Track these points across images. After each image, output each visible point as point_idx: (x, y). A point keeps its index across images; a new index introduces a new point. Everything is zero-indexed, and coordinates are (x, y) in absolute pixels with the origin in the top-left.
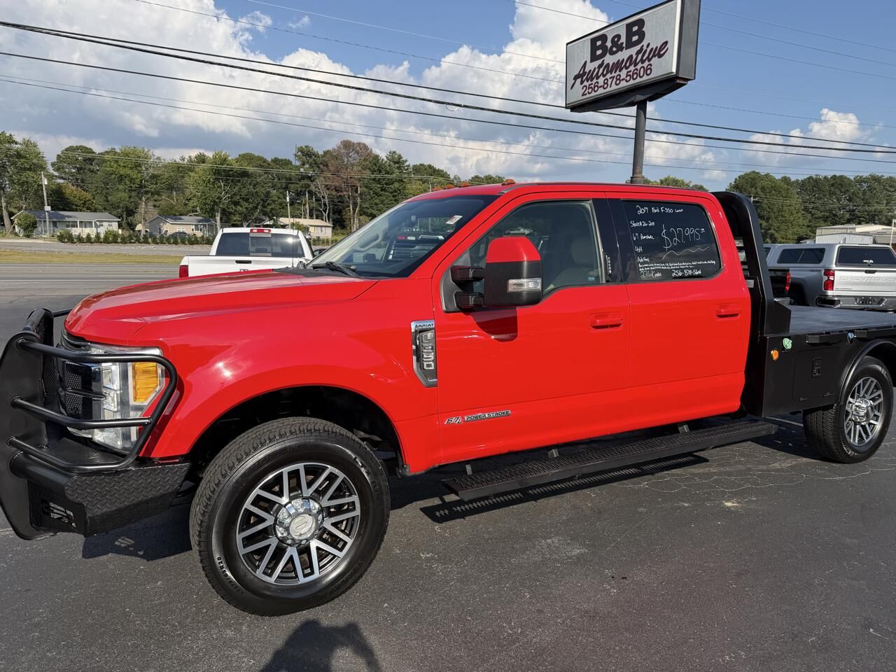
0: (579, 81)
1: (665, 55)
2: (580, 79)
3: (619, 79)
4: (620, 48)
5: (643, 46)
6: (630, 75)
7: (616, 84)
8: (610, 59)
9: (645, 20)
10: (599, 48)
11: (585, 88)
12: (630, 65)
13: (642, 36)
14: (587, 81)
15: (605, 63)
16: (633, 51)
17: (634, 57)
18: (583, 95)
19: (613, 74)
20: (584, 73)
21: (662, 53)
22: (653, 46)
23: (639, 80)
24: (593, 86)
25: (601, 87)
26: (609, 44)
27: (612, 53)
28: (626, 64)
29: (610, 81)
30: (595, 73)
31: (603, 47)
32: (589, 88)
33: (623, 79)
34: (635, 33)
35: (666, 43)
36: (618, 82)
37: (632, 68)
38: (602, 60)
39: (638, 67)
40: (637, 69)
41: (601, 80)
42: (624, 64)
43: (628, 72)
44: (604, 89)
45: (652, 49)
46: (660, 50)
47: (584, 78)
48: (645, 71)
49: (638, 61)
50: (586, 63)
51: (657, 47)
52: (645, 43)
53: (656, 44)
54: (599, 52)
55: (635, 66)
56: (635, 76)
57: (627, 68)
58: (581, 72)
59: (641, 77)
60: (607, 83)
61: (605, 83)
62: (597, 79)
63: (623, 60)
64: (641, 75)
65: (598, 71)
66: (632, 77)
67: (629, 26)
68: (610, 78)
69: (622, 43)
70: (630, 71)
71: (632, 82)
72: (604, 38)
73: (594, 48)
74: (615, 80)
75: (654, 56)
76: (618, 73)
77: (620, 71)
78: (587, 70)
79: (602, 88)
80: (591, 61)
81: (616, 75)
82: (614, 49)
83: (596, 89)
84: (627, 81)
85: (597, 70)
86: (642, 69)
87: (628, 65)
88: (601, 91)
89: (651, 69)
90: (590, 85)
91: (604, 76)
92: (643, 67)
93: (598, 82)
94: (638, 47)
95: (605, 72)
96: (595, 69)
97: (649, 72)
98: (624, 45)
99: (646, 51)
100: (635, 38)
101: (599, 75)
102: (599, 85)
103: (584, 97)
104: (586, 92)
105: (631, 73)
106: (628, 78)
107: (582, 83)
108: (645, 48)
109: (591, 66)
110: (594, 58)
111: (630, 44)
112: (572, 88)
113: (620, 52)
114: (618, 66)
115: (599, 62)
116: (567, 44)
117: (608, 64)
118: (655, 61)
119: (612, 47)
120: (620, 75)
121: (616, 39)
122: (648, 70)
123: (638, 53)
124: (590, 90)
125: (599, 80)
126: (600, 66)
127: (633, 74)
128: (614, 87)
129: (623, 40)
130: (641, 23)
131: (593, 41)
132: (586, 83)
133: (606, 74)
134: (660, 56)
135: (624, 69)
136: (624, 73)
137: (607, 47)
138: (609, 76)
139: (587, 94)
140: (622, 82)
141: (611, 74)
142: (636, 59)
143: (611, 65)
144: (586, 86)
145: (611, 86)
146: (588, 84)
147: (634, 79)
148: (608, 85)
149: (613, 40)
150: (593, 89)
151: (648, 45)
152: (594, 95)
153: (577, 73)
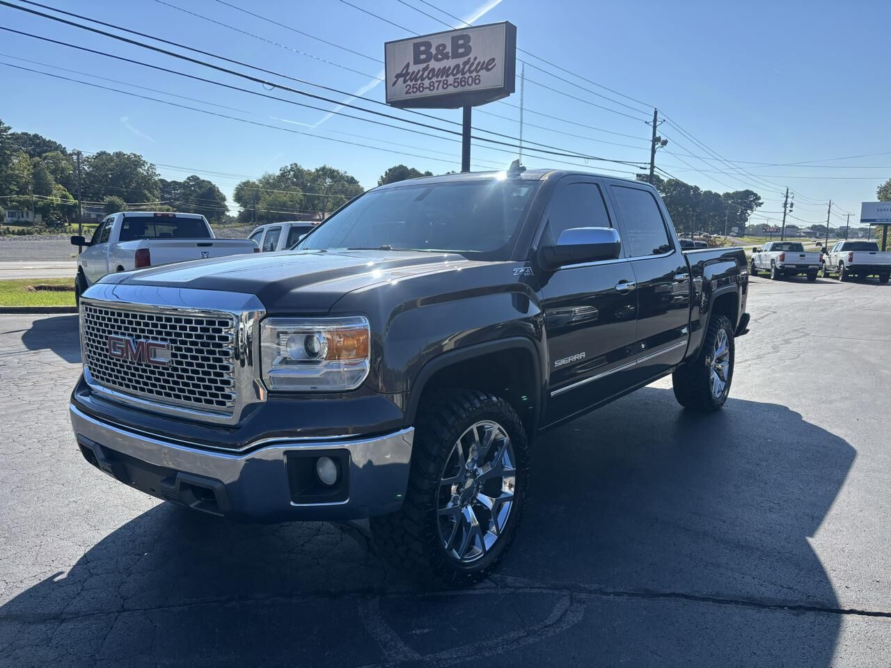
0: (401, 79)
1: (493, 70)
2: (403, 78)
3: (446, 84)
4: (446, 57)
5: (470, 58)
6: (457, 82)
7: (443, 88)
8: (433, 64)
9: (470, 35)
10: (423, 53)
11: (408, 87)
12: (457, 73)
13: (468, 50)
14: (411, 81)
15: (431, 67)
16: (461, 61)
17: (461, 67)
18: (407, 93)
19: (439, 79)
20: (407, 73)
21: (490, 67)
22: (480, 60)
23: (467, 88)
24: (417, 86)
25: (426, 88)
26: (433, 51)
27: (437, 60)
28: (453, 70)
29: (436, 85)
30: (420, 75)
31: (427, 52)
32: (413, 88)
33: (450, 85)
35: (493, 60)
36: (445, 86)
37: (459, 76)
38: (425, 65)
39: (467, 75)
40: (465, 78)
41: (427, 82)
42: (450, 71)
43: (455, 79)
44: (430, 90)
45: (480, 62)
46: (489, 64)
47: (408, 78)
49: (465, 70)
50: (408, 64)
51: (484, 62)
52: (472, 56)
53: (483, 58)
54: (423, 57)
55: (462, 74)
56: (463, 83)
57: (454, 75)
58: (404, 72)
59: (469, 85)
61: (431, 86)
62: (422, 80)
63: (450, 68)
64: (470, 83)
65: (423, 74)
66: (460, 84)
67: (455, 40)
68: (437, 82)
69: (448, 53)
70: (458, 78)
71: (460, 89)
72: (428, 45)
73: (417, 52)
74: (442, 84)
75: (482, 68)
76: (444, 78)
77: (447, 76)
78: (410, 70)
79: (428, 90)
80: (415, 63)
81: (443, 79)
82: (440, 57)
83: (421, 89)
84: (455, 87)
85: (421, 73)
86: (470, 79)
87: (455, 72)
88: (427, 93)
89: (480, 80)
90: (414, 85)
91: (429, 79)
92: (472, 77)
93: (423, 84)
94: (466, 59)
95: (430, 76)
96: (419, 71)
98: (450, 55)
99: (473, 63)
100: (461, 50)
101: (424, 76)
102: (425, 86)
103: (408, 95)
104: (410, 91)
105: (459, 80)
106: (456, 84)
107: (405, 81)
108: (472, 60)
109: (413, 68)
110: (417, 61)
111: (456, 55)
112: (393, 85)
113: (446, 60)
114: (445, 72)
115: (423, 66)
116: (386, 44)
117: (433, 69)
118: (483, 73)
119: (436, 55)
120: (447, 81)
121: (441, 48)
122: (476, 80)
123: (465, 64)
124: (415, 90)
125: (423, 82)
126: (424, 70)
127: (461, 82)
128: (441, 91)
129: (449, 49)
130: (467, 38)
131: (416, 46)
132: (409, 83)
133: (431, 78)
134: (488, 70)
135: (451, 76)
136: (451, 79)
137: (431, 53)
138: (434, 79)
139: (410, 93)
140: (449, 87)
141: (437, 78)
142: (464, 68)
143: (436, 71)
144: (410, 86)
145: (437, 89)
146: (411, 84)
147: (462, 86)
148: (434, 87)
149: (437, 48)
150: (418, 89)
151: (475, 59)
152: (418, 95)
153: (399, 72)
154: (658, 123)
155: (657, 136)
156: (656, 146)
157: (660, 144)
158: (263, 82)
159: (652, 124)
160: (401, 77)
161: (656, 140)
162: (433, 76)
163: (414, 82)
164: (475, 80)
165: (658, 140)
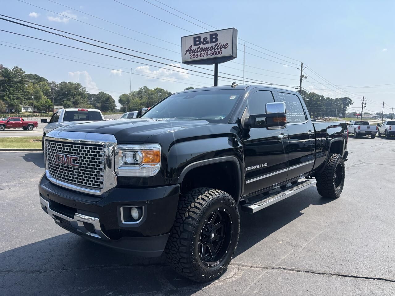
0: (188, 52)
1: (227, 48)
3: (207, 54)
4: (207, 43)
6: (212, 53)
7: (206, 56)
8: (202, 46)
9: (218, 34)
10: (197, 41)
11: (191, 56)
12: (212, 49)
13: (217, 40)
15: (201, 47)
16: (213, 44)
18: (191, 58)
19: (205, 52)
20: (191, 50)
21: (226, 47)
22: (222, 44)
23: (216, 56)
24: (195, 55)
25: (199, 56)
26: (202, 40)
27: (204, 44)
28: (210, 48)
29: (203, 54)
30: (196, 50)
31: (199, 41)
32: (193, 56)
33: (209, 54)
34: (214, 38)
35: (227, 44)
36: (207, 55)
37: (213, 51)
38: (199, 46)
39: (216, 50)
42: (209, 49)
43: (211, 52)
44: (201, 57)
46: (225, 46)
48: (219, 52)
50: (192, 45)
51: (224, 45)
52: (218, 42)
53: (223, 43)
54: (198, 43)
55: (214, 50)
56: (215, 54)
57: (211, 50)
58: (190, 49)
59: (217, 54)
60: (202, 55)
63: (209, 47)
66: (213, 54)
67: (211, 35)
68: (203, 53)
69: (208, 41)
70: (212, 52)
71: (213, 56)
72: (200, 38)
73: (195, 41)
74: (205, 54)
75: (223, 47)
76: (207, 52)
77: (208, 51)
80: (194, 45)
81: (206, 52)
83: (197, 56)
86: (218, 52)
87: (211, 49)
88: (199, 58)
89: (222, 52)
93: (198, 54)
94: (216, 43)
95: (201, 51)
96: (196, 49)
97: (221, 53)
98: (209, 42)
99: (219, 45)
100: (214, 40)
101: (198, 51)
102: (198, 55)
105: (213, 53)
106: (212, 54)
107: (190, 53)
108: (218, 44)
109: (193, 48)
111: (212, 42)
112: (185, 55)
113: (207, 44)
114: (207, 49)
115: (198, 46)
116: (182, 37)
117: (202, 48)
118: (223, 49)
119: (203, 42)
121: (205, 39)
123: (215, 45)
124: (194, 57)
126: (198, 48)
127: (214, 53)
128: (205, 57)
129: (209, 39)
130: (216, 35)
131: (195, 38)
132: (192, 54)
134: (225, 48)
135: (209, 51)
136: (209, 52)
137: (201, 41)
138: (202, 52)
139: (192, 58)
140: (209, 55)
141: (204, 52)
142: (215, 48)
143: (203, 48)
144: (192, 55)
145: (204, 56)
146: (193, 54)
147: (214, 55)
148: (202, 56)
149: (204, 39)
150: (195, 56)
151: (220, 43)
152: (196, 59)
153: (188, 49)
154: (303, 69)
155: (303, 74)
156: (302, 79)
157: (304, 78)
158: (130, 55)
159: (300, 69)
160: (188, 51)
161: (302, 76)
162: (202, 51)
163: (194, 54)
164: (220, 52)
165: (303, 76)
